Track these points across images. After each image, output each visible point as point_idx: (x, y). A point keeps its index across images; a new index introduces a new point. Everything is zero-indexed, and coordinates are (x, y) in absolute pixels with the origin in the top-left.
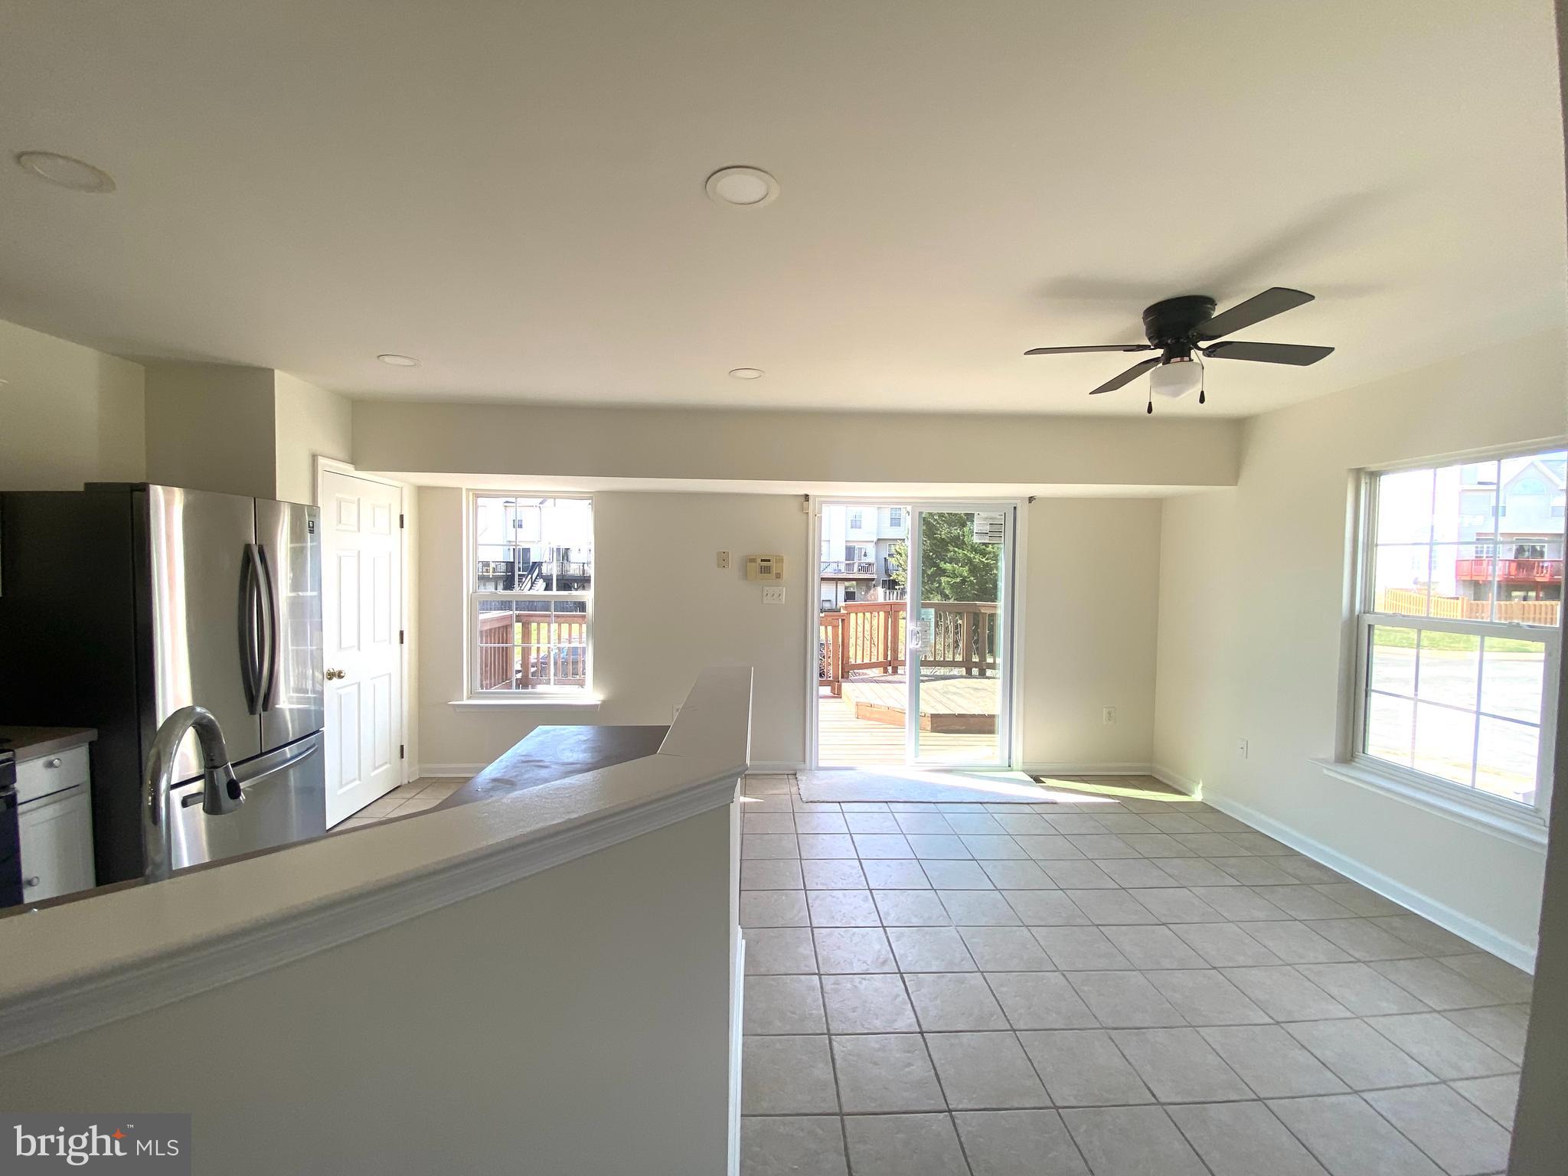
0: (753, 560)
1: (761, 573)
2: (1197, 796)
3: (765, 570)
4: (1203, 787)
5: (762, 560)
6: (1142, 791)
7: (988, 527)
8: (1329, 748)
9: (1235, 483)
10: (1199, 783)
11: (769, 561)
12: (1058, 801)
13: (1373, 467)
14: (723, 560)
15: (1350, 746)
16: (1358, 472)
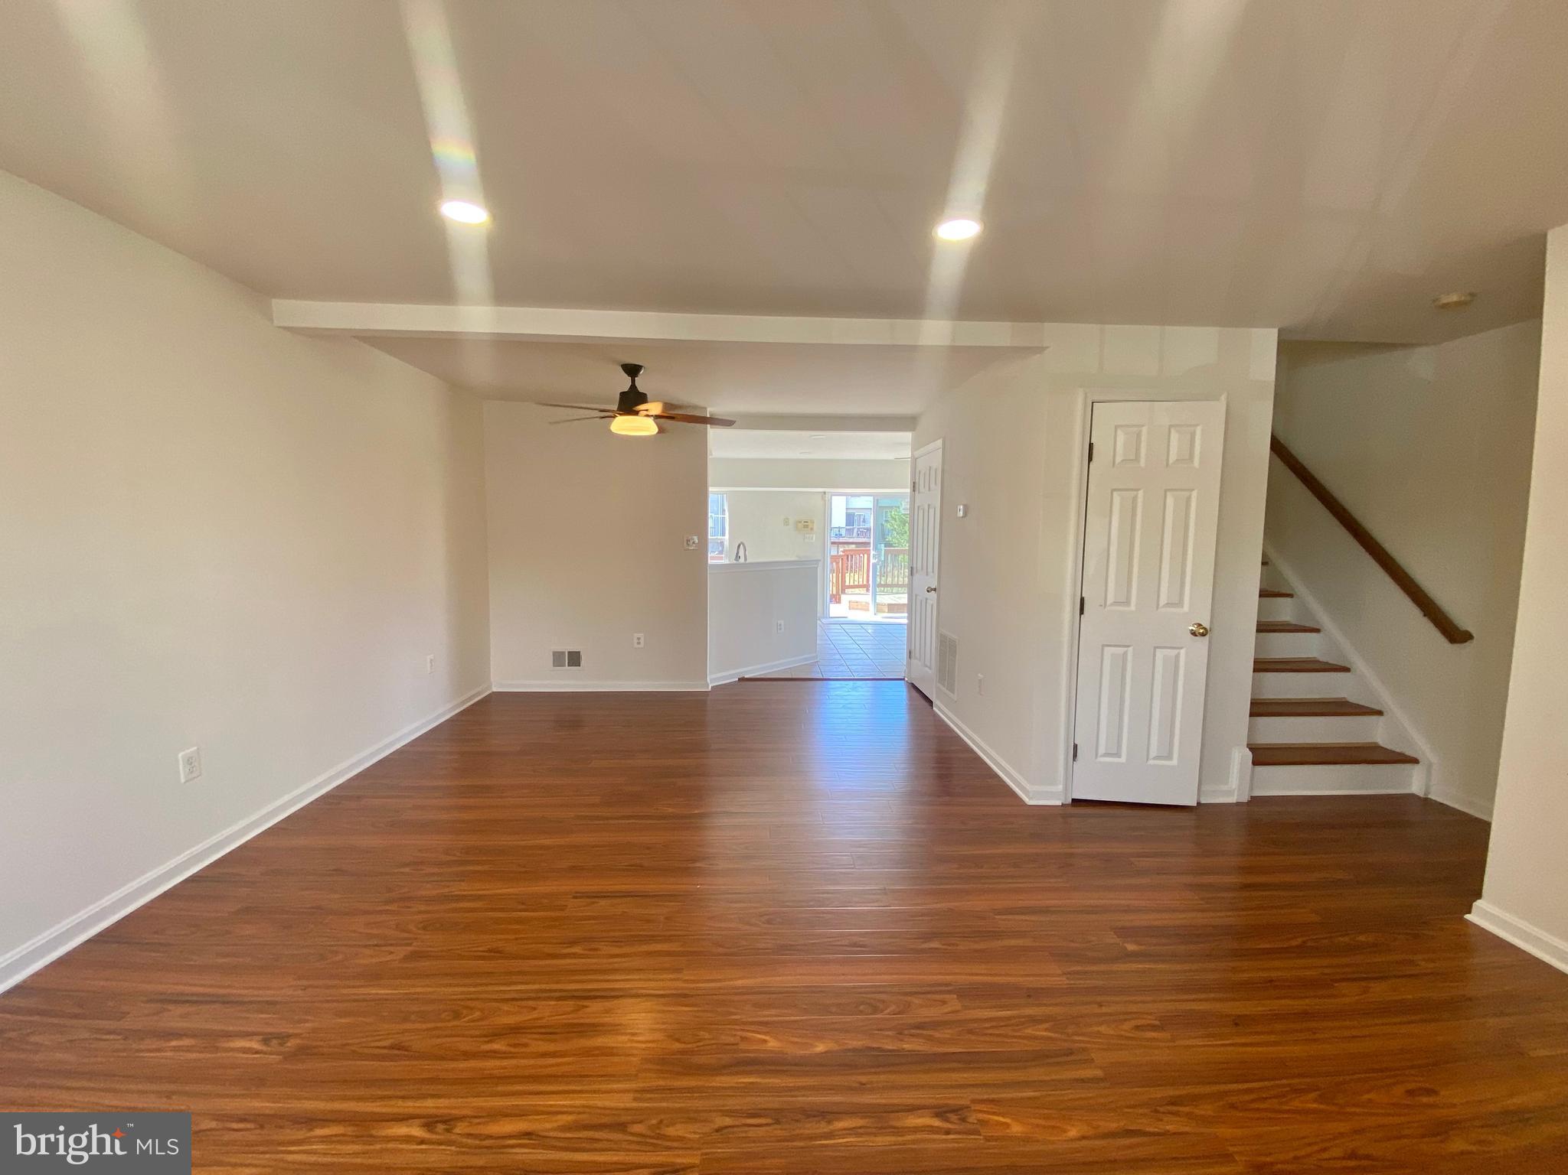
0: (800, 522)
3: (806, 527)
5: (805, 522)
11: (808, 522)
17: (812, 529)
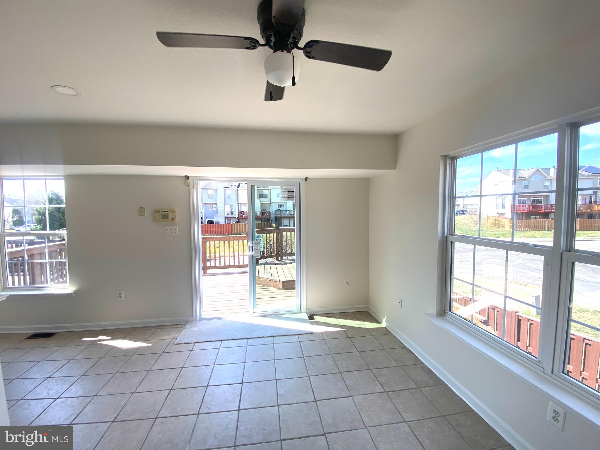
0: (158, 212)
1: (163, 218)
2: (384, 325)
3: (165, 217)
4: (386, 319)
5: (163, 212)
6: (359, 322)
7: (287, 193)
8: (433, 308)
9: (395, 169)
10: (385, 318)
11: (167, 212)
12: (314, 331)
13: (452, 153)
14: (141, 212)
15: (443, 307)
16: (445, 157)
17: (173, 220)
